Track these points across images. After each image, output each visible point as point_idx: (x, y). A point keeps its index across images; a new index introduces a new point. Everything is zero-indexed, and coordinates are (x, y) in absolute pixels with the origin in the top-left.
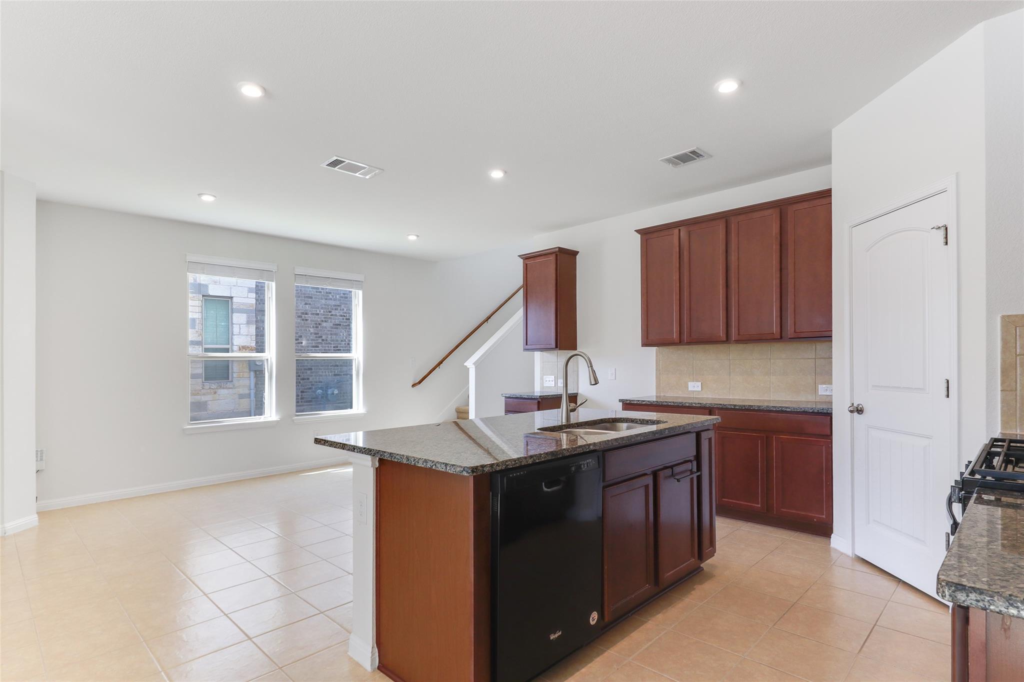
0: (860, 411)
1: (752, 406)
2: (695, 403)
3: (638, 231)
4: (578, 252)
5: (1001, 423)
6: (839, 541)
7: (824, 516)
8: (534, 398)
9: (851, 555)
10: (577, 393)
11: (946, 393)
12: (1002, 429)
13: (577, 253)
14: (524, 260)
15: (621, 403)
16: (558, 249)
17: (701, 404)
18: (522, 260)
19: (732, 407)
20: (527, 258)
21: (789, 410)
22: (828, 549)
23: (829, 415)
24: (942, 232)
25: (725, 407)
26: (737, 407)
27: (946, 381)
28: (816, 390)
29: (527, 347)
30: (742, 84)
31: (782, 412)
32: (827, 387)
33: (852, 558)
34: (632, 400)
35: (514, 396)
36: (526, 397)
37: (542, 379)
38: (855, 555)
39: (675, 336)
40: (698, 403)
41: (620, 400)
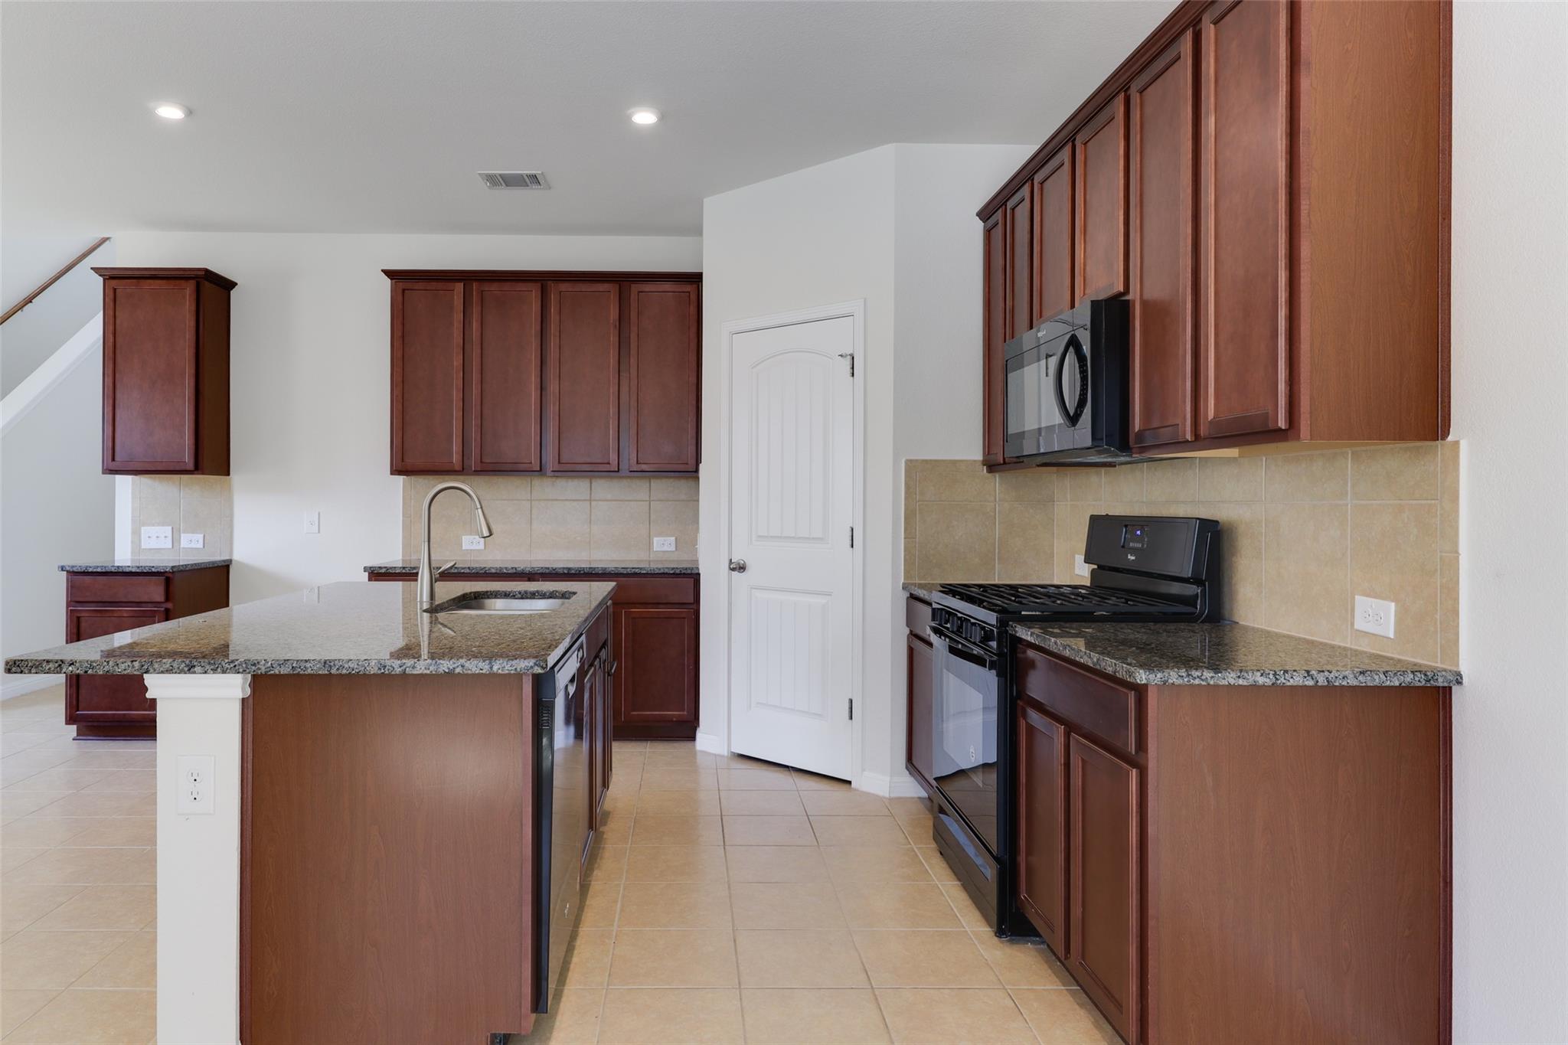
0: (741, 568)
1: (595, 568)
2: (506, 568)
3: (388, 273)
4: (236, 284)
5: (905, 573)
6: (709, 739)
7: (685, 713)
8: (158, 572)
9: (726, 754)
10: (231, 561)
11: (850, 542)
12: (905, 579)
13: (233, 285)
14: (104, 280)
15: (367, 574)
16: (203, 273)
17: (516, 569)
18: (101, 279)
19: (566, 572)
20: (112, 278)
21: (644, 572)
22: (694, 753)
23: (695, 578)
24: (847, 362)
25: (554, 572)
26: (573, 572)
27: (850, 530)
28: (650, 544)
29: (113, 466)
30: (662, 118)
31: (635, 575)
32: (665, 541)
33: (727, 757)
34: (391, 568)
35: (99, 570)
36: (133, 570)
37: (136, 533)
38: (732, 752)
39: (456, 458)
40: (512, 568)
41: (365, 568)
